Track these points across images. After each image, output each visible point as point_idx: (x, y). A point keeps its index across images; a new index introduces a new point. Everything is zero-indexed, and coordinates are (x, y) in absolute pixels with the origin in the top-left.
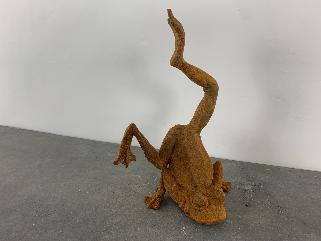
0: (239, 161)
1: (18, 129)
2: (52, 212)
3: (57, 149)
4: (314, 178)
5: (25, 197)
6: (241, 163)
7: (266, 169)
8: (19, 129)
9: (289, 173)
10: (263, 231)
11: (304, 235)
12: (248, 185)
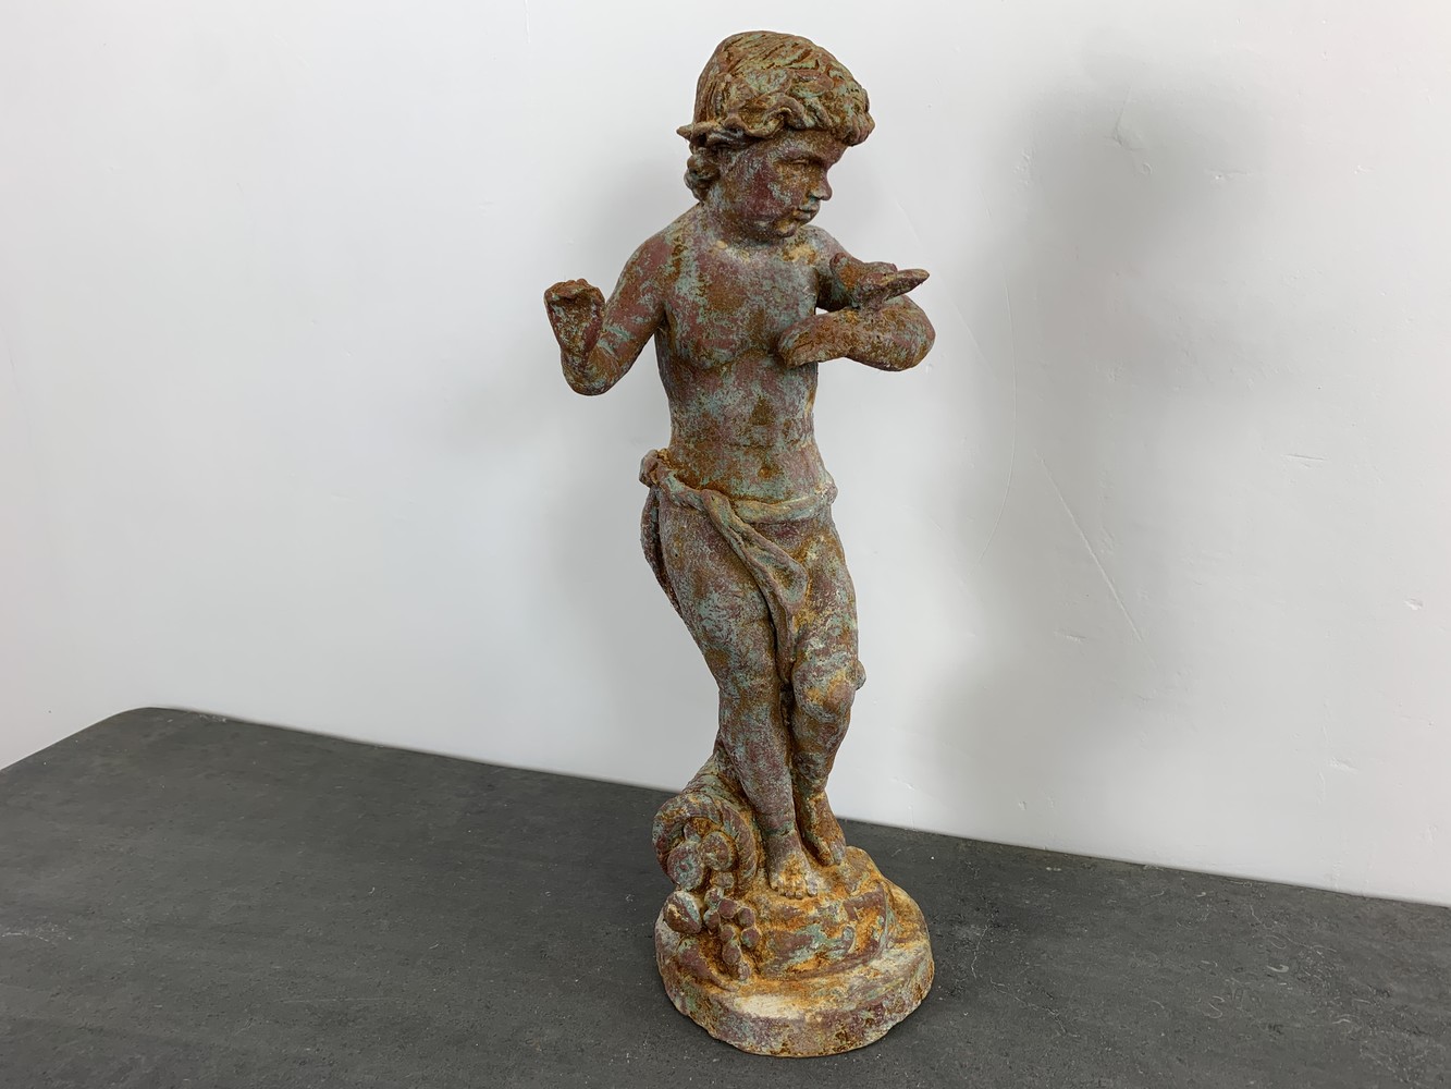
0: (966, 840)
1: (223, 724)
2: (358, 1011)
3: (360, 798)
4: (1198, 899)
5: (273, 967)
6: (973, 846)
7: (1048, 869)
8: (224, 720)
9: (1123, 882)
10: (978, 1069)
11: (1096, 1081)
12: (972, 926)
